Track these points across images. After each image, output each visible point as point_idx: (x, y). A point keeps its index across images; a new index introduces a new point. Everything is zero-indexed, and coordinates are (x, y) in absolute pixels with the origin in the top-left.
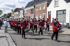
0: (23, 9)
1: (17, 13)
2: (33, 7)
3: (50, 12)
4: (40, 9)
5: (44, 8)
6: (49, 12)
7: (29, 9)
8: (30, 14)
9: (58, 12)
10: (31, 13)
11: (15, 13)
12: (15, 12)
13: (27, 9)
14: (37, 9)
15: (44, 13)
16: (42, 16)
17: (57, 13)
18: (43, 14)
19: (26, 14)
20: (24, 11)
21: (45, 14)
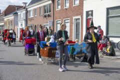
0: (24, 8)
1: (11, 17)
2: (51, 2)
3: (92, 11)
4: (68, 5)
5: (77, 2)
6: (87, 12)
7: (40, 8)
8: (42, 18)
9: (110, 11)
10: (45, 16)
11: (6, 19)
12: (6, 15)
13: (36, 7)
14: (60, 7)
15: (77, 15)
16: (71, 23)
17: (108, 13)
18: (74, 18)
19: (32, 19)
20: (27, 12)
21: (80, 17)
